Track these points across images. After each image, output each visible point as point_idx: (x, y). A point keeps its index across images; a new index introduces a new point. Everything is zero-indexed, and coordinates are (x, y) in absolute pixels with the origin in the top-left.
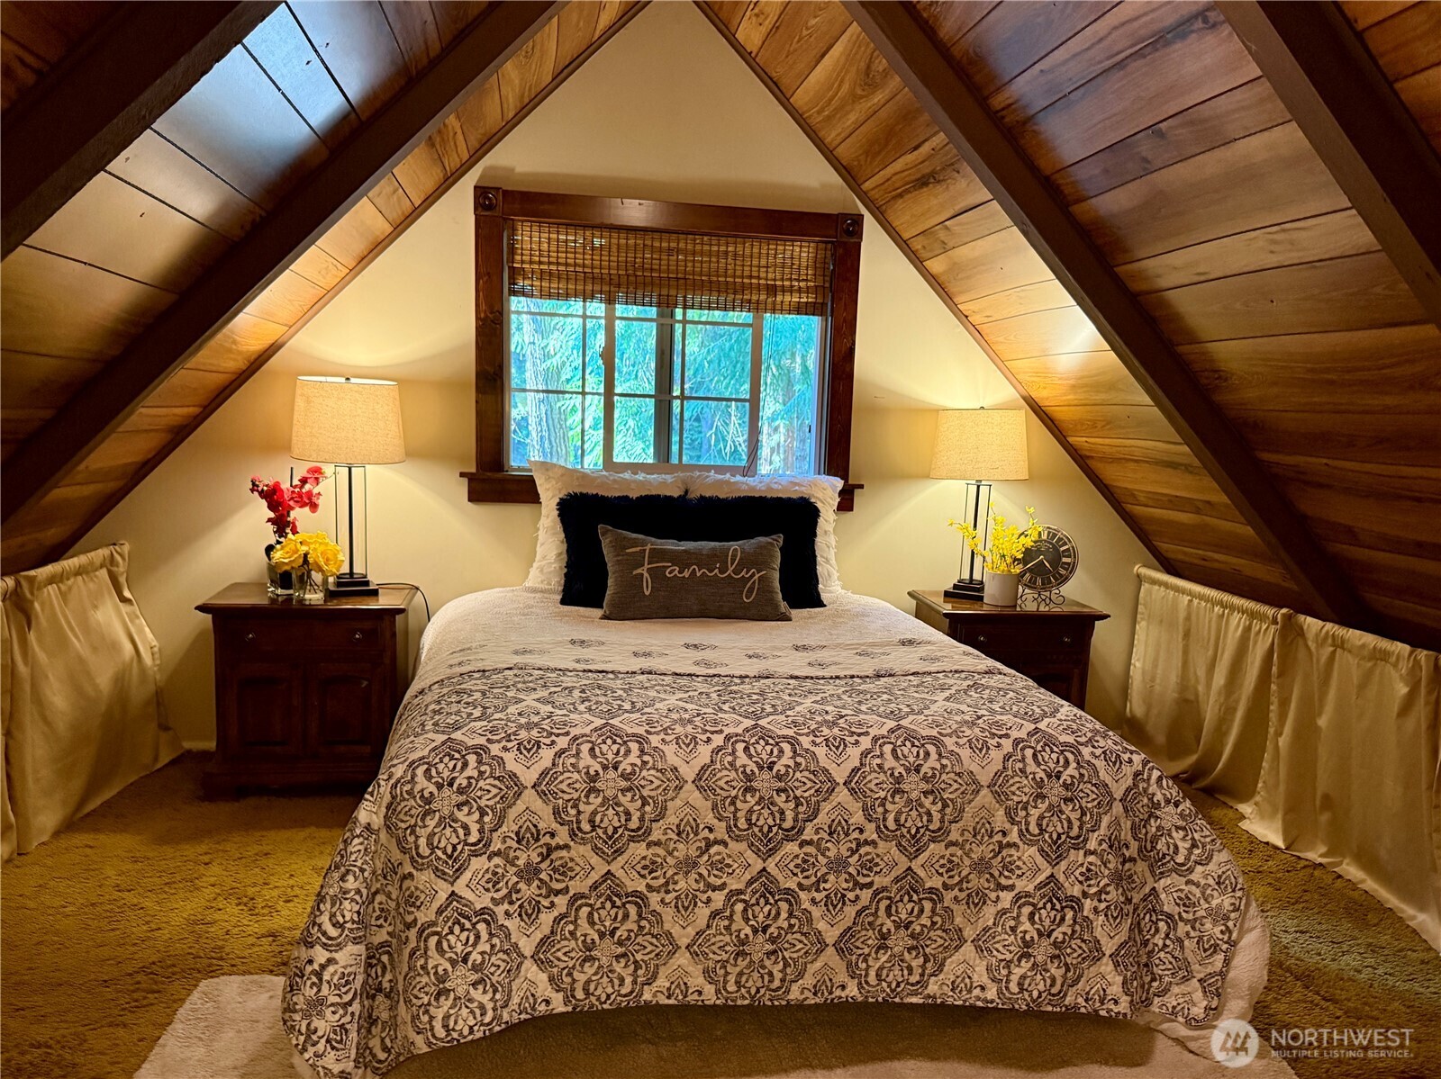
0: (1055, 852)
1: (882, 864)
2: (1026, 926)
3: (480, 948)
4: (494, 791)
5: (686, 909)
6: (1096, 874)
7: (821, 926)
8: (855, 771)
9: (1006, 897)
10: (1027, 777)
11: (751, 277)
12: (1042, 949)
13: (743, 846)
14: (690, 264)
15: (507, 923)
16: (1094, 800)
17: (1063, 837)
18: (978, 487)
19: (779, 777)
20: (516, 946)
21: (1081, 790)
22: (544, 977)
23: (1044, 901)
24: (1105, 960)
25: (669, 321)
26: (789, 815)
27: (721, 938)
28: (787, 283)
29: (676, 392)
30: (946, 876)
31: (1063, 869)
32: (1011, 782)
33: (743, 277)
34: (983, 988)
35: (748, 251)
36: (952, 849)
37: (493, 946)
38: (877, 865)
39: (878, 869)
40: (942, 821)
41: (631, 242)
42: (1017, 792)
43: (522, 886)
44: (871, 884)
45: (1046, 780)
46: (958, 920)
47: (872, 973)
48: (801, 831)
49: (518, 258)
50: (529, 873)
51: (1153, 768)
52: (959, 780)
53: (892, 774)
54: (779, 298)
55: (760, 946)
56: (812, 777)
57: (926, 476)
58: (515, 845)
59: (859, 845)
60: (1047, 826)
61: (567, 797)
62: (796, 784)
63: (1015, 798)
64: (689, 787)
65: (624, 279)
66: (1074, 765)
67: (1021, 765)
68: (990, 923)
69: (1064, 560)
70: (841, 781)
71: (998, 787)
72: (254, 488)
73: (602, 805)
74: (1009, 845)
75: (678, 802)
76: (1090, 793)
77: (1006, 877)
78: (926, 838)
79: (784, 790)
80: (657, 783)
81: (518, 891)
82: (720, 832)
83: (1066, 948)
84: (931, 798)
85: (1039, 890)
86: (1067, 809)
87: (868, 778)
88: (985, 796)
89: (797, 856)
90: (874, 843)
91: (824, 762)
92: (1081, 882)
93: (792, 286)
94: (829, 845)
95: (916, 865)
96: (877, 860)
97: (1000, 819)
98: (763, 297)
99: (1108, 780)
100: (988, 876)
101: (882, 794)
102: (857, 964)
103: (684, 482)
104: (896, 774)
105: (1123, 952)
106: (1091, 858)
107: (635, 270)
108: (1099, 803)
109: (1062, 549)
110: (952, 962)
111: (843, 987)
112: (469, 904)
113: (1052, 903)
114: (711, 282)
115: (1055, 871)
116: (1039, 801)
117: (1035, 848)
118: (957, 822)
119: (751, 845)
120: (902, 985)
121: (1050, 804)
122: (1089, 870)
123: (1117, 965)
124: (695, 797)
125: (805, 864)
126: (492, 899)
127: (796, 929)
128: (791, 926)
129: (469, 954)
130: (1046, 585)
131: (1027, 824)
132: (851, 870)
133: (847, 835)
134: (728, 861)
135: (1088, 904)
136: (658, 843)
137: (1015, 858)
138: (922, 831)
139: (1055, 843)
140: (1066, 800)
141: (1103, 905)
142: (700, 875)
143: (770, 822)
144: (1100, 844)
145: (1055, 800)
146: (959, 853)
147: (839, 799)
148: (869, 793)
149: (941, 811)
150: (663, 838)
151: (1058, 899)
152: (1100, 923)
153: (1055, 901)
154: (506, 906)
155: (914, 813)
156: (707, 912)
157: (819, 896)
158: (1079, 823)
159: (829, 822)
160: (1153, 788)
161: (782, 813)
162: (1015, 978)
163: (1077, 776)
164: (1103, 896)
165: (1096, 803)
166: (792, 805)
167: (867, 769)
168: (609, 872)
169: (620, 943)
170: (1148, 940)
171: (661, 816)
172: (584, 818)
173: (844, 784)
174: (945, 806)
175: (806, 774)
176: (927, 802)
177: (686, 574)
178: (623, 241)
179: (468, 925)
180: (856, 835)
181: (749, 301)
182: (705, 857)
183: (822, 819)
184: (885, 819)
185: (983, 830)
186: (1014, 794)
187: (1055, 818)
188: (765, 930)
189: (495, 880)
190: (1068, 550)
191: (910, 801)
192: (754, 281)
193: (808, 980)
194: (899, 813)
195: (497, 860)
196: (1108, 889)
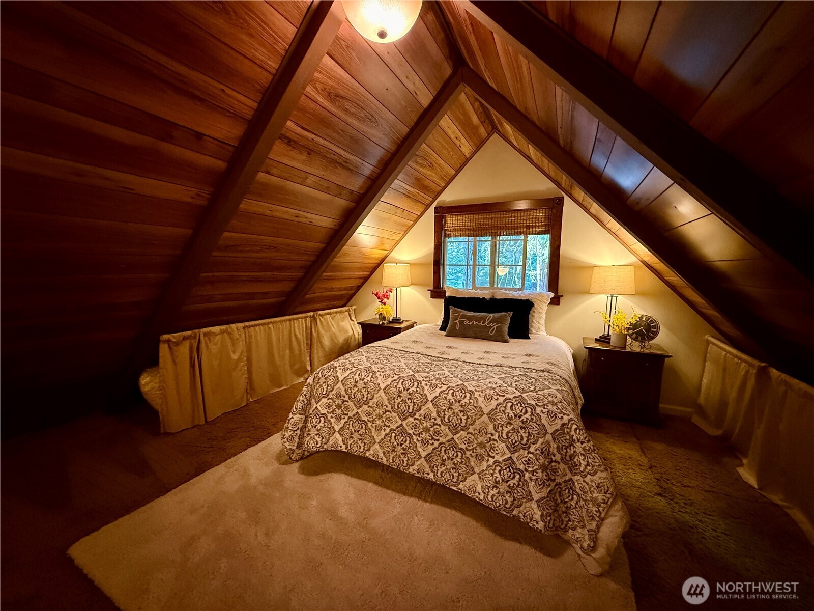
0: (513, 448)
1: (443, 434)
2: (497, 475)
3: (320, 424)
4: (332, 380)
5: (378, 430)
6: (532, 463)
7: (420, 450)
8: (436, 397)
9: (491, 461)
10: (505, 414)
11: (520, 223)
12: (503, 487)
13: (395, 415)
14: (499, 222)
15: (331, 420)
16: (536, 431)
17: (518, 443)
18: (612, 297)
19: (410, 394)
20: (333, 427)
21: (531, 425)
22: (341, 439)
23: (506, 467)
24: (533, 502)
25: (495, 241)
26: (411, 408)
27: (388, 443)
28: (534, 224)
29: (497, 264)
30: (467, 445)
31: (516, 456)
32: (497, 415)
33: (517, 224)
34: (479, 494)
35: (519, 215)
36: (470, 435)
37: (325, 425)
38: (441, 433)
39: (441, 435)
40: (466, 423)
41: (480, 217)
42: (500, 420)
43: (336, 410)
44: (438, 440)
45: (514, 417)
46: (472, 464)
47: (439, 473)
48: (415, 414)
49: (446, 226)
50: (339, 407)
51: (573, 423)
52: (475, 409)
53: (449, 402)
54: (531, 230)
55: (399, 450)
56: (420, 396)
57: (587, 292)
58: (335, 397)
59: (434, 424)
60: (511, 436)
61: (349, 386)
62: (415, 397)
63: (498, 421)
64: (382, 391)
65: (477, 229)
66: (530, 414)
67: (503, 409)
68: (485, 469)
69: (653, 330)
70: (430, 400)
71: (491, 415)
72: (373, 294)
73: (357, 391)
74: (494, 440)
75: (378, 395)
76: (534, 427)
77: (492, 452)
78: (459, 429)
79: (410, 399)
80: (373, 387)
81: (335, 411)
82: (389, 408)
83: (515, 490)
84: (463, 414)
85: (505, 461)
86: (522, 431)
87: (440, 401)
88: (485, 418)
89: (413, 423)
90: (439, 425)
91: (426, 392)
92: (524, 464)
93: (536, 225)
94: (424, 422)
95: (455, 437)
96: (441, 432)
97: (491, 428)
98: (525, 230)
99: (546, 424)
100: (485, 450)
101: (444, 408)
102: (433, 468)
103: (492, 293)
104: (451, 402)
105: (542, 501)
106: (531, 455)
107: (481, 225)
108: (538, 433)
109: (652, 325)
110: (469, 479)
111: (428, 474)
112: (319, 411)
113: (509, 469)
114: (506, 226)
115: (512, 456)
116: (509, 425)
117: (504, 444)
118: (472, 425)
119: (398, 415)
120: (450, 481)
121: (513, 428)
122: (529, 460)
123: (539, 506)
124: (383, 395)
125: (415, 427)
126: (327, 411)
127: (412, 448)
128: (410, 447)
129: (317, 425)
130: (643, 340)
131: (502, 433)
132: (431, 433)
133: (430, 419)
134: (391, 418)
135: (527, 475)
136: (371, 407)
137: (496, 446)
138: (458, 425)
139: (514, 444)
140: (522, 428)
141: (534, 478)
142: (383, 421)
143: (405, 408)
144: (536, 451)
145: (516, 426)
146: (473, 437)
147: (428, 406)
148: (439, 406)
149: (466, 419)
150: (373, 406)
151: (512, 468)
152: (532, 485)
153: (511, 468)
154: (332, 415)
155: (455, 418)
156: (384, 433)
157: (420, 439)
158: (526, 439)
159: (424, 413)
160: (573, 433)
161: (409, 406)
162: (490, 494)
163: (530, 419)
164: (535, 474)
165: (537, 432)
166: (412, 404)
167: (441, 397)
168: (357, 412)
169: (360, 435)
170: (567, 501)
171: (372, 399)
172: (352, 393)
173: (431, 401)
174: (468, 418)
175: (419, 395)
176: (461, 415)
177: (471, 323)
178: (477, 217)
179: (318, 417)
180: (433, 420)
181: (520, 232)
182: (385, 415)
183: (422, 412)
184: (444, 418)
185: (483, 431)
186: (498, 420)
187: (515, 434)
188: (401, 445)
189: (329, 406)
190: (655, 326)
191: (454, 413)
192: (521, 225)
193: (415, 467)
194: (450, 416)
195: (330, 400)
196: (537, 471)
